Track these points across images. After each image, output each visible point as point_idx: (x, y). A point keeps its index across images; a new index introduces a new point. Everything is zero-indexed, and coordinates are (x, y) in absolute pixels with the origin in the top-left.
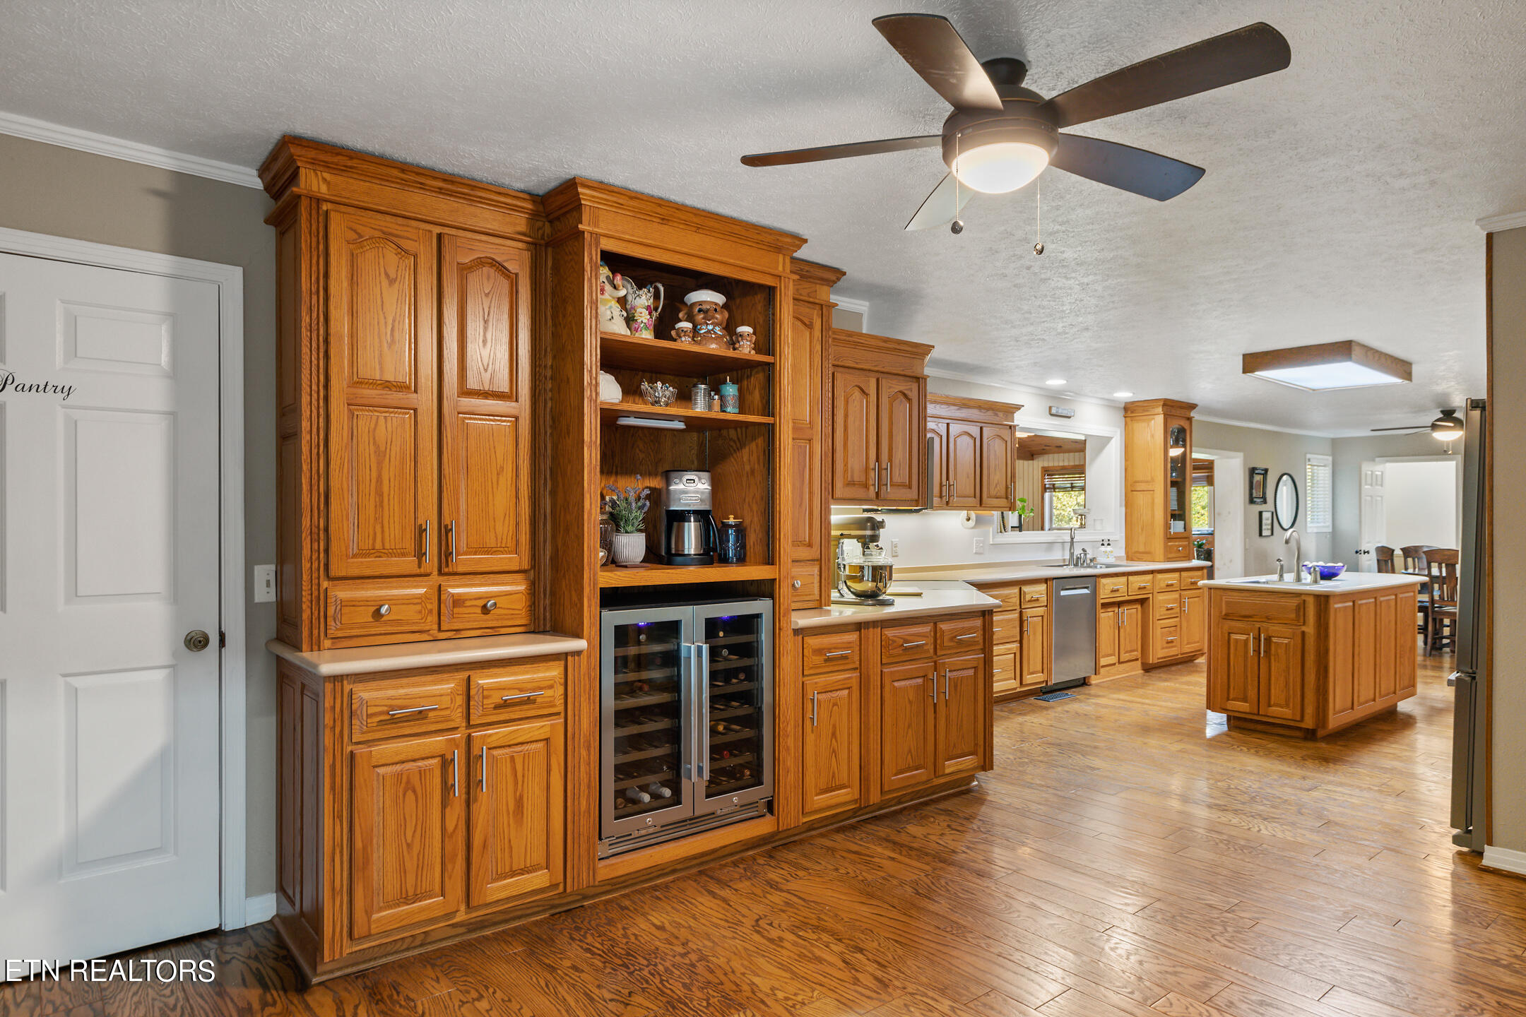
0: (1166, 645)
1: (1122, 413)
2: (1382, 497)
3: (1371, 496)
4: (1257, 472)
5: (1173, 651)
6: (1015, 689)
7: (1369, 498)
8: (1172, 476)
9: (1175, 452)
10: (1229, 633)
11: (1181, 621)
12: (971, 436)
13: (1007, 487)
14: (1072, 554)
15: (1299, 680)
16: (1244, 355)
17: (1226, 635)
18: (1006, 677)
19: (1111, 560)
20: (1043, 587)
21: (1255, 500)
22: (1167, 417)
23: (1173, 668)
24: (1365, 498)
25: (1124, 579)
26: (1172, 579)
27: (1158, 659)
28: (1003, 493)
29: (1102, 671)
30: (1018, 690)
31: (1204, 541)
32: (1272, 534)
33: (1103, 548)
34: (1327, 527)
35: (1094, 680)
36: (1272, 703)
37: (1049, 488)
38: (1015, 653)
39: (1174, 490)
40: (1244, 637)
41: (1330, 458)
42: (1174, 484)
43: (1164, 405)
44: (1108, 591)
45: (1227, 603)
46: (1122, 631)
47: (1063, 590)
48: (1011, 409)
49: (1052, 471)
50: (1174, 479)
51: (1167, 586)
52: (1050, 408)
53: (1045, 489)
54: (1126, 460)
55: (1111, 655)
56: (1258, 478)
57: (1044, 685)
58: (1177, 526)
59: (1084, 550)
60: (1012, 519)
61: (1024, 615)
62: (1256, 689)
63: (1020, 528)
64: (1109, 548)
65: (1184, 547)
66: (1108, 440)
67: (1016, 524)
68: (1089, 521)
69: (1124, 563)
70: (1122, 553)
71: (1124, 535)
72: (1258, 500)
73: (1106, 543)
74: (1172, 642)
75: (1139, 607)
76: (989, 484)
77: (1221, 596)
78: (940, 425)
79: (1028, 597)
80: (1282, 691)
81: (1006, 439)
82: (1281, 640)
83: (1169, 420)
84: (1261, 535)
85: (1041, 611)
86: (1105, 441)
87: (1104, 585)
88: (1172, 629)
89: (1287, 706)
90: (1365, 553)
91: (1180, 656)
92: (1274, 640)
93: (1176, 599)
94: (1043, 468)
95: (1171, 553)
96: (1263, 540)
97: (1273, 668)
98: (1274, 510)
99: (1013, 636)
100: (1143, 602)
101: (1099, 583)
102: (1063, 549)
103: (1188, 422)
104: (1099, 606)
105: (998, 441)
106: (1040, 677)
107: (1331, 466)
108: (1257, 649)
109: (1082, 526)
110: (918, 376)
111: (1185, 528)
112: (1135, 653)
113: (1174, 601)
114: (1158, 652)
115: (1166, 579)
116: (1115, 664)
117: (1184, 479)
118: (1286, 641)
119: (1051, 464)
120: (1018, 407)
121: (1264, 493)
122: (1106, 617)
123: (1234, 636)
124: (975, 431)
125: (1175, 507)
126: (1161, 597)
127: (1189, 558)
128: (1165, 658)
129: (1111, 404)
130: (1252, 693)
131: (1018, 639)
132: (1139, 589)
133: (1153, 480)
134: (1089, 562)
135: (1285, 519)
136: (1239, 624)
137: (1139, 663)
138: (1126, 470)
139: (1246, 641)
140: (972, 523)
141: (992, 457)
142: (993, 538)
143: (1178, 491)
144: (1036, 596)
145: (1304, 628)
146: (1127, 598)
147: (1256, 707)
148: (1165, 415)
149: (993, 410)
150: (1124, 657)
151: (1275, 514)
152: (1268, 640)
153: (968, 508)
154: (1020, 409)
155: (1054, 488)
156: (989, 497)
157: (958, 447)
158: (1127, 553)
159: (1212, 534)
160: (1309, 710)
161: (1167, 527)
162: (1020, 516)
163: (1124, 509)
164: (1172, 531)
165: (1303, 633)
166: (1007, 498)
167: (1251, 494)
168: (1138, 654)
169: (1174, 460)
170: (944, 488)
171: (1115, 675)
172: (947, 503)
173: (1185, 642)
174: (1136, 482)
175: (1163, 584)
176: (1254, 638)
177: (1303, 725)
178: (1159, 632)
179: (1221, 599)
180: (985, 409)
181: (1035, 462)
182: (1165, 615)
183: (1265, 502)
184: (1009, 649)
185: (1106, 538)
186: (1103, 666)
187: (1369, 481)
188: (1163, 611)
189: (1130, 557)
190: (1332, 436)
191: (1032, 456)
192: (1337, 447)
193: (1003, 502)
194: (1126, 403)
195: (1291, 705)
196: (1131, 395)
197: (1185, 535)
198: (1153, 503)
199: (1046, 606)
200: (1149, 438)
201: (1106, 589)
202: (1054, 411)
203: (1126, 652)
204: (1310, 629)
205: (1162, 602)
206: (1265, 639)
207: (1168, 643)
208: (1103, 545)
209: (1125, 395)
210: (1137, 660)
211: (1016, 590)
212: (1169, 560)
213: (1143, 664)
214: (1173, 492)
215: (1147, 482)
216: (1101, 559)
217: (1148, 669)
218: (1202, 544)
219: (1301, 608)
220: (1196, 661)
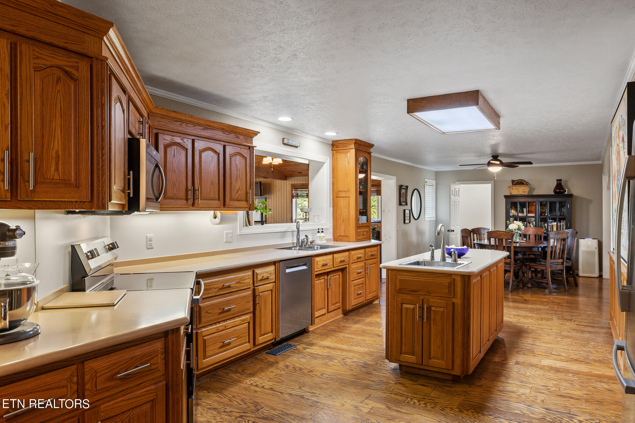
0: (357, 297)
1: (331, 148)
2: (459, 202)
3: (454, 202)
4: (403, 187)
5: (361, 300)
6: (250, 349)
7: (453, 203)
8: (360, 188)
9: (361, 176)
10: (402, 304)
11: (365, 280)
12: (215, 152)
13: (247, 193)
14: (298, 239)
15: (451, 339)
16: (408, 100)
17: (400, 305)
18: (242, 342)
19: (324, 242)
20: (272, 268)
21: (402, 203)
22: (357, 151)
23: (361, 310)
24: (452, 202)
25: (330, 257)
26: (361, 252)
27: (352, 306)
28: (243, 197)
29: (317, 320)
30: (252, 350)
31: (376, 227)
32: (410, 222)
33: (319, 235)
34: (433, 217)
35: (311, 328)
36: (432, 356)
37: (295, 196)
38: (249, 322)
39: (361, 197)
40: (412, 306)
41: (435, 182)
42: (361, 193)
43: (355, 143)
44: (320, 266)
45: (401, 281)
46: (330, 291)
47: (287, 268)
48: (251, 134)
49: (297, 186)
50: (361, 190)
51: (358, 258)
52: (283, 139)
53: (293, 197)
54: (333, 178)
55: (322, 309)
56: (403, 191)
57: (273, 341)
58: (363, 219)
59: (306, 236)
60: (256, 216)
61: (256, 291)
62: (421, 346)
63: (262, 222)
64: (322, 234)
65: (367, 232)
66: (322, 164)
67: (259, 219)
68: (311, 216)
69: (332, 243)
70: (331, 236)
71: (332, 225)
72: (403, 203)
73: (320, 231)
74: (360, 294)
75: (340, 273)
76: (231, 190)
77: (396, 275)
78: (185, 140)
79: (260, 277)
80: (439, 348)
81: (246, 156)
82: (438, 309)
83: (358, 153)
84: (404, 222)
85: (270, 286)
86: (320, 165)
87: (317, 262)
88: (360, 286)
89: (442, 359)
90: (452, 231)
91: (365, 302)
92: (433, 308)
93: (363, 266)
94: (292, 184)
95: (359, 236)
96: (405, 225)
97: (432, 329)
98: (410, 209)
99: (247, 309)
100: (343, 270)
101: (315, 260)
102: (293, 236)
103: (369, 155)
104: (314, 276)
105: (238, 158)
106: (269, 336)
107: (435, 186)
108: (421, 315)
109: (306, 220)
110: (92, 55)
111: (367, 220)
112: (338, 304)
113: (361, 267)
114: (353, 302)
115: (356, 254)
116: (325, 314)
117: (367, 190)
118: (442, 310)
119: (296, 183)
120: (256, 133)
121: (406, 199)
122: (319, 283)
123: (405, 306)
124: (219, 148)
125: (361, 208)
126: (354, 266)
127: (369, 239)
128: (356, 304)
129: (323, 141)
130: (418, 349)
131: (252, 310)
132: (341, 262)
133: (349, 190)
134: (309, 243)
135: (416, 214)
136: (408, 297)
137: (340, 310)
138: (333, 184)
139: (414, 309)
140: (218, 220)
141: (234, 168)
142: (240, 230)
143: (363, 198)
144: (266, 275)
145: (454, 300)
146: (333, 269)
147: (421, 360)
148: (355, 149)
149: (235, 133)
150: (331, 308)
151: (411, 211)
152: (429, 309)
153: (215, 209)
154: (256, 134)
155: (297, 196)
156: (231, 199)
157: (203, 160)
158: (334, 236)
159: (380, 222)
160: (458, 361)
161: (357, 220)
162: (262, 214)
163: (332, 208)
164: (360, 222)
165: (453, 304)
166: (247, 201)
167: (400, 200)
168: (339, 305)
169: (360, 180)
170: (189, 192)
171: (326, 321)
172: (193, 205)
173: (368, 293)
174: (339, 191)
175: (355, 258)
176: (419, 307)
177: (454, 373)
178: (352, 289)
179: (396, 278)
180: (227, 131)
181: (288, 181)
182: (357, 277)
183: (407, 204)
184: (243, 320)
185: (320, 227)
186: (316, 318)
187: (454, 194)
188: (355, 275)
189: (335, 239)
190: (436, 170)
191: (286, 177)
192: (438, 175)
193: (244, 204)
194: (333, 141)
195: (445, 357)
196: (336, 134)
197: (367, 225)
198: (349, 205)
199: (275, 282)
200: (346, 164)
201: (319, 264)
202: (286, 141)
203: (333, 304)
204: (458, 301)
205: (355, 268)
206: (427, 308)
207: (358, 295)
208: (319, 232)
209: (332, 135)
210: (339, 308)
211: (249, 273)
212: (358, 240)
213: (343, 310)
214: (360, 198)
215: (346, 191)
216: (318, 242)
217: (346, 313)
218: (375, 228)
219: (452, 285)
220: (374, 303)
